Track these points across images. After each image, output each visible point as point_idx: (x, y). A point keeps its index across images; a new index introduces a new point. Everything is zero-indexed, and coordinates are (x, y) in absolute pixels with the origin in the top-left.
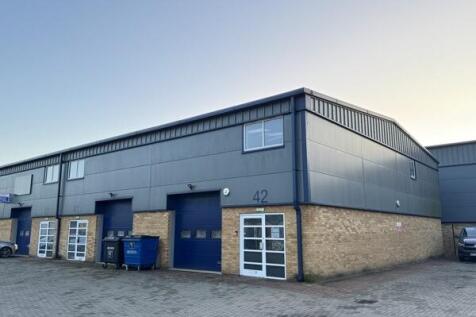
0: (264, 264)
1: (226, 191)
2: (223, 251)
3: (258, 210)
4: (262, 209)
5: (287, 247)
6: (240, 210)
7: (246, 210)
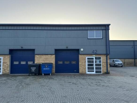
0: (95, 70)
1: (82, 50)
2: (80, 67)
3: (93, 55)
4: (95, 55)
6: (86, 55)
7: (89, 55)
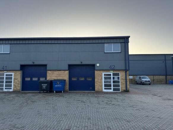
0: (112, 87)
1: (98, 65)
2: (96, 84)
3: (110, 71)
4: (112, 71)
5: (121, 82)
6: (103, 71)
7: (105, 71)
